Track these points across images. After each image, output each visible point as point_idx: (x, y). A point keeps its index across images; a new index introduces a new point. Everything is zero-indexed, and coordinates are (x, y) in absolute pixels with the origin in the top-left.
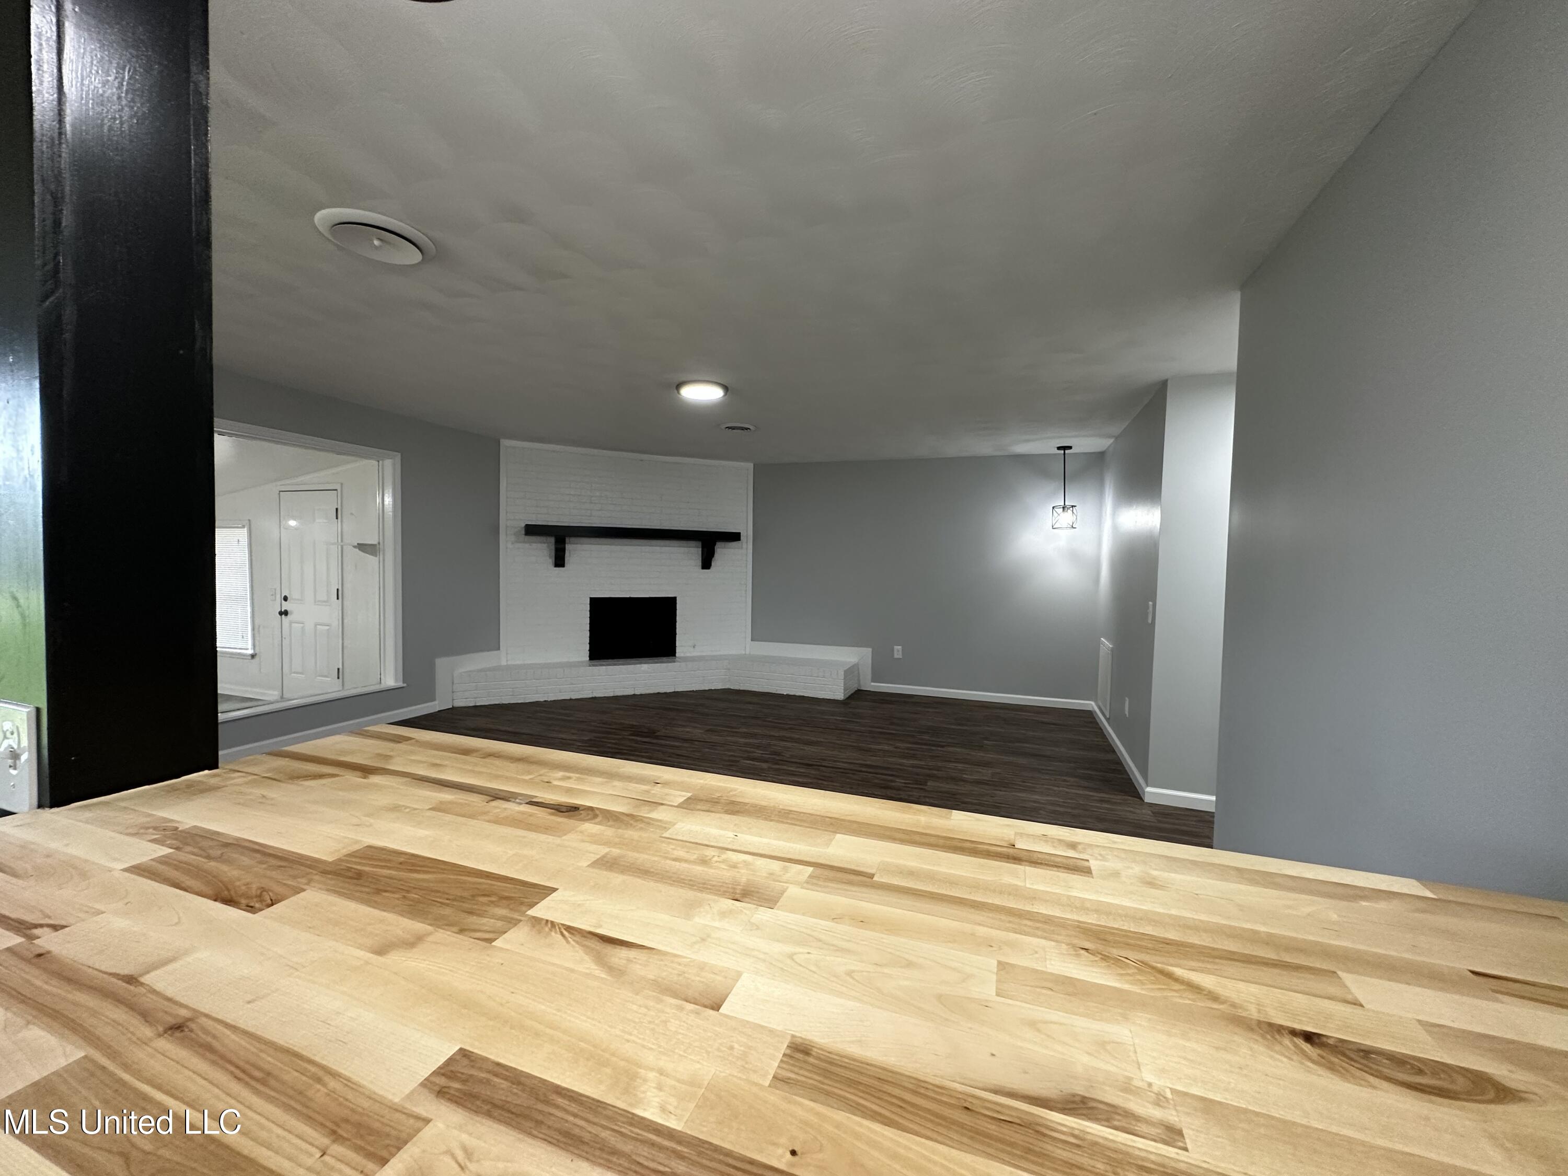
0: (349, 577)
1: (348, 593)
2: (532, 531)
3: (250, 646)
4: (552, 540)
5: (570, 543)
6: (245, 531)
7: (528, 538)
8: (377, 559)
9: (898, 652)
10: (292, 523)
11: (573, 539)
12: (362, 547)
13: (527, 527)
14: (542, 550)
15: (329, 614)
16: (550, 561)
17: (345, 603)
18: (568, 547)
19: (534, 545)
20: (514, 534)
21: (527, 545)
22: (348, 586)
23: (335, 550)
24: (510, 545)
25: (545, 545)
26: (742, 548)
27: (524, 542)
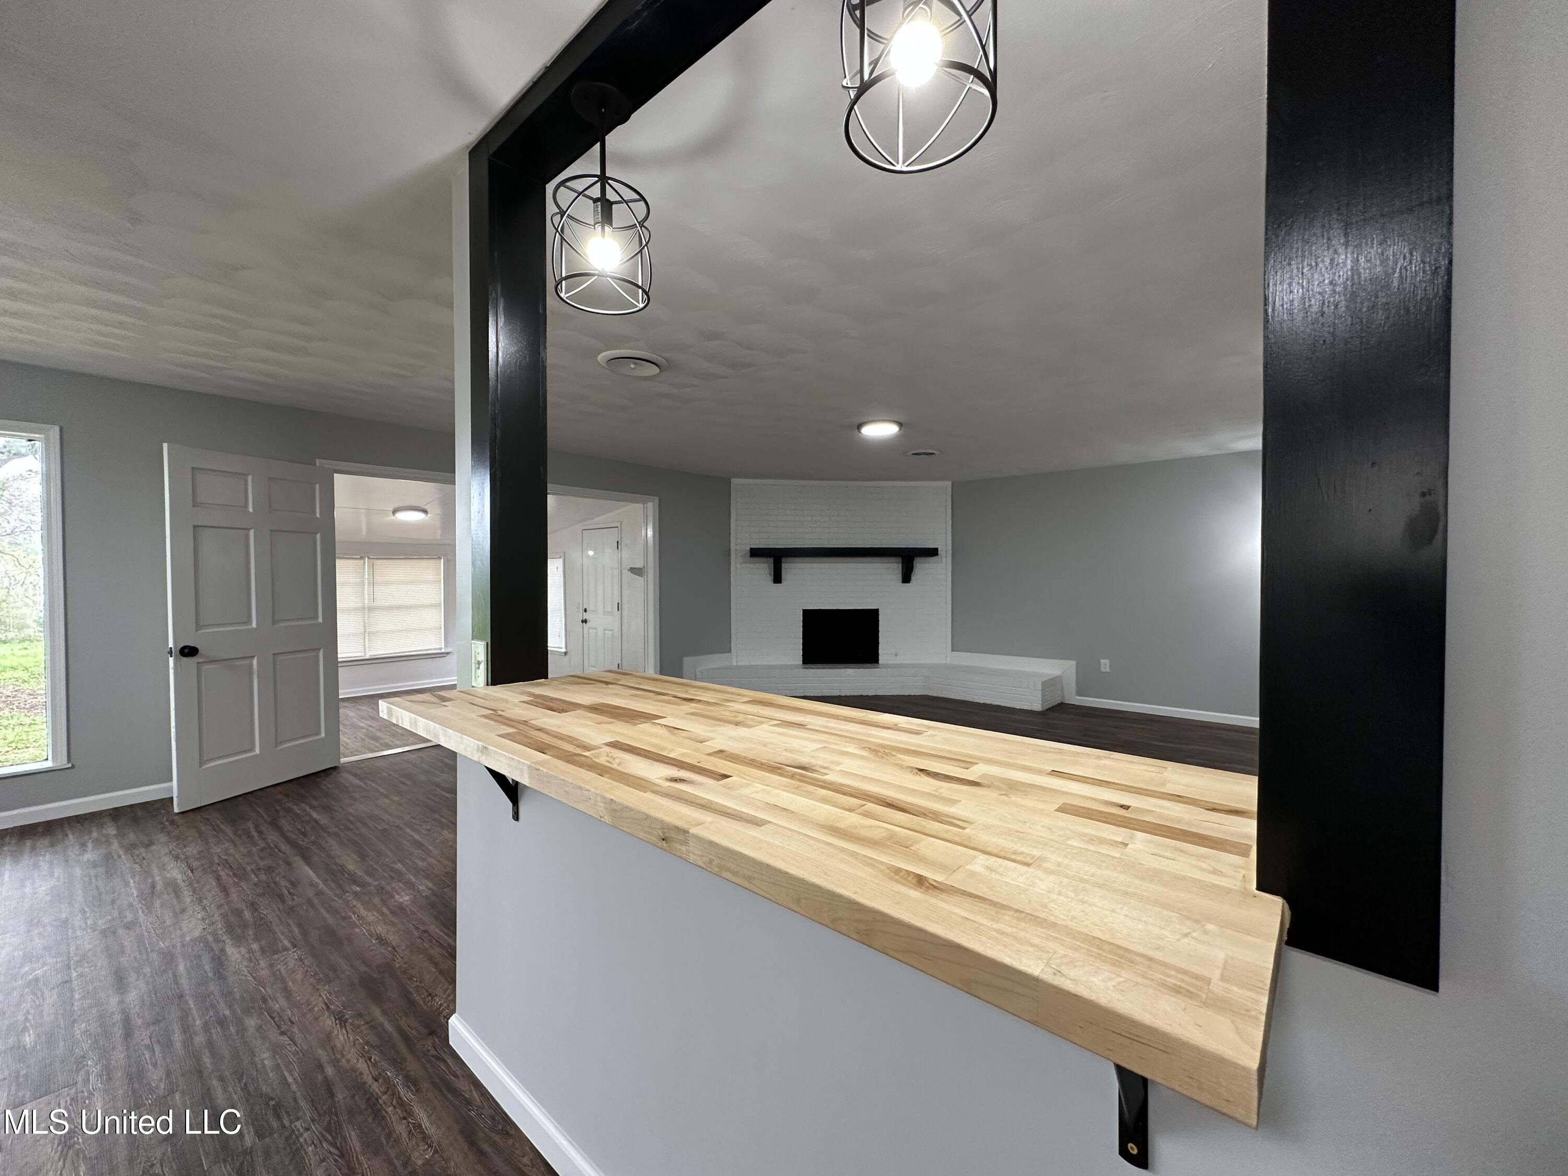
0: (625, 592)
1: (625, 606)
2: (756, 553)
3: (564, 646)
4: (772, 560)
5: (786, 563)
6: (561, 560)
7: (752, 559)
8: (642, 579)
9: (1105, 666)
10: (591, 553)
11: (789, 559)
12: (633, 570)
13: (751, 549)
14: (764, 568)
15: (612, 622)
16: (771, 578)
17: (623, 613)
18: (784, 566)
19: (757, 565)
20: (742, 557)
21: (752, 565)
22: (625, 599)
23: (616, 572)
24: (739, 566)
25: (765, 565)
26: (941, 562)
27: (750, 563)
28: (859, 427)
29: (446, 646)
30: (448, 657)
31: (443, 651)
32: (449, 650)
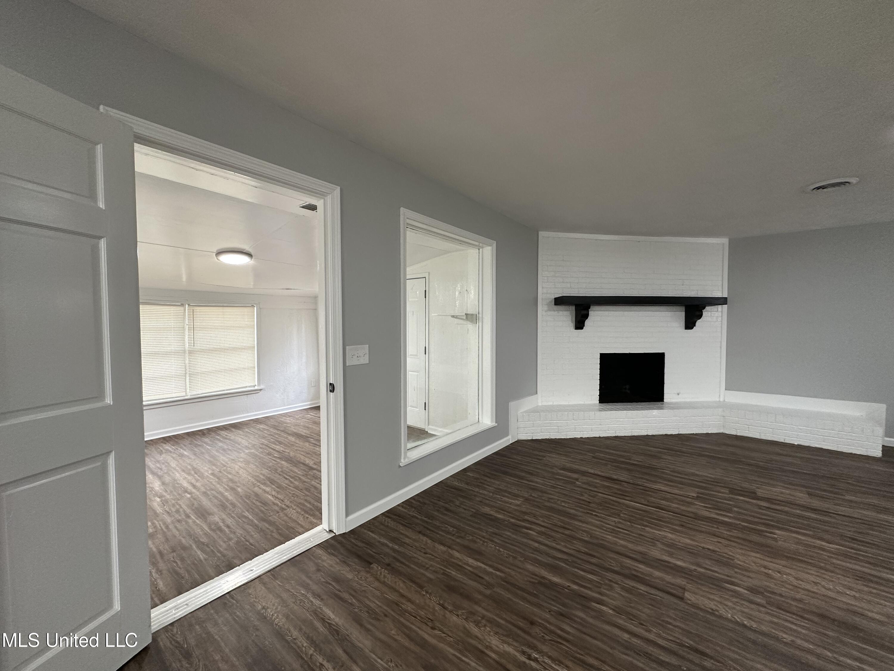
2: (560, 301)
5: (591, 311)
7: (556, 307)
8: (477, 325)
11: (597, 307)
13: (556, 299)
15: (420, 364)
16: (572, 325)
17: (430, 356)
18: (591, 313)
19: (561, 313)
20: (547, 304)
21: (556, 313)
22: (432, 345)
24: (545, 313)
27: (554, 311)
29: (259, 384)
30: (261, 392)
31: (256, 388)
32: (262, 387)
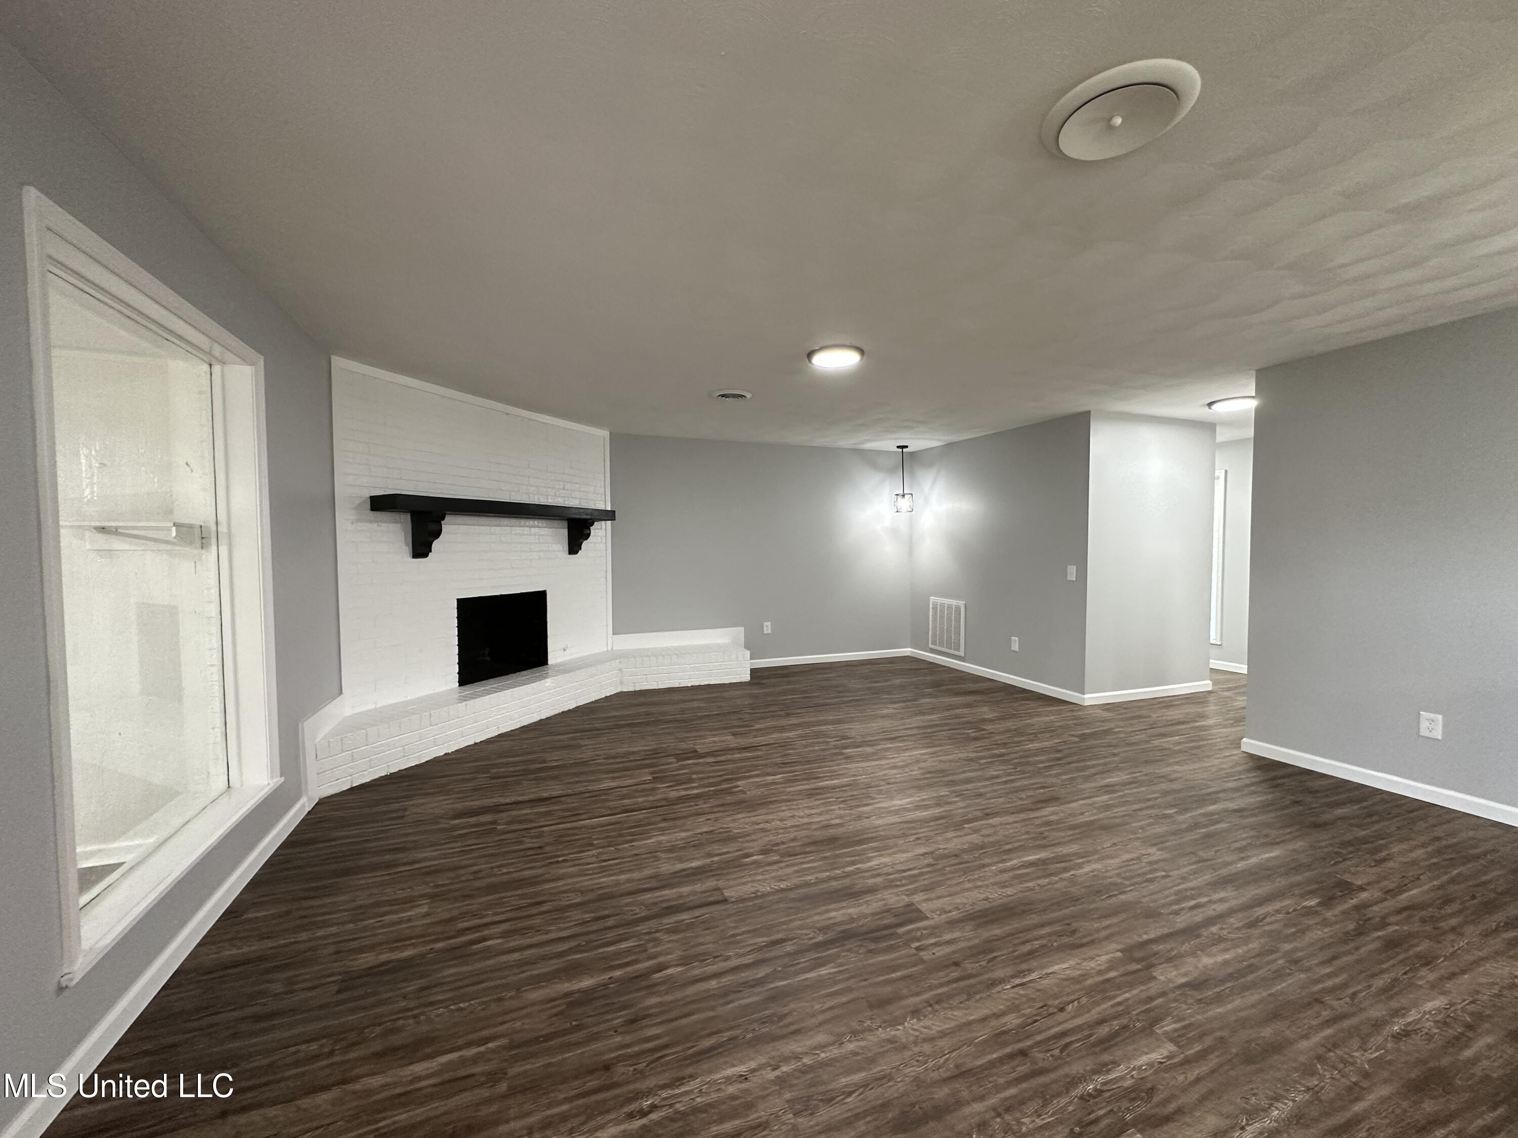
2: (382, 503)
4: (411, 519)
5: (446, 524)
7: (373, 514)
9: (768, 627)
13: (373, 499)
14: (394, 532)
16: (405, 549)
18: (444, 528)
19: (382, 526)
20: (355, 508)
21: (372, 526)
24: (350, 527)
25: (392, 527)
27: (370, 522)
28: (810, 355)
